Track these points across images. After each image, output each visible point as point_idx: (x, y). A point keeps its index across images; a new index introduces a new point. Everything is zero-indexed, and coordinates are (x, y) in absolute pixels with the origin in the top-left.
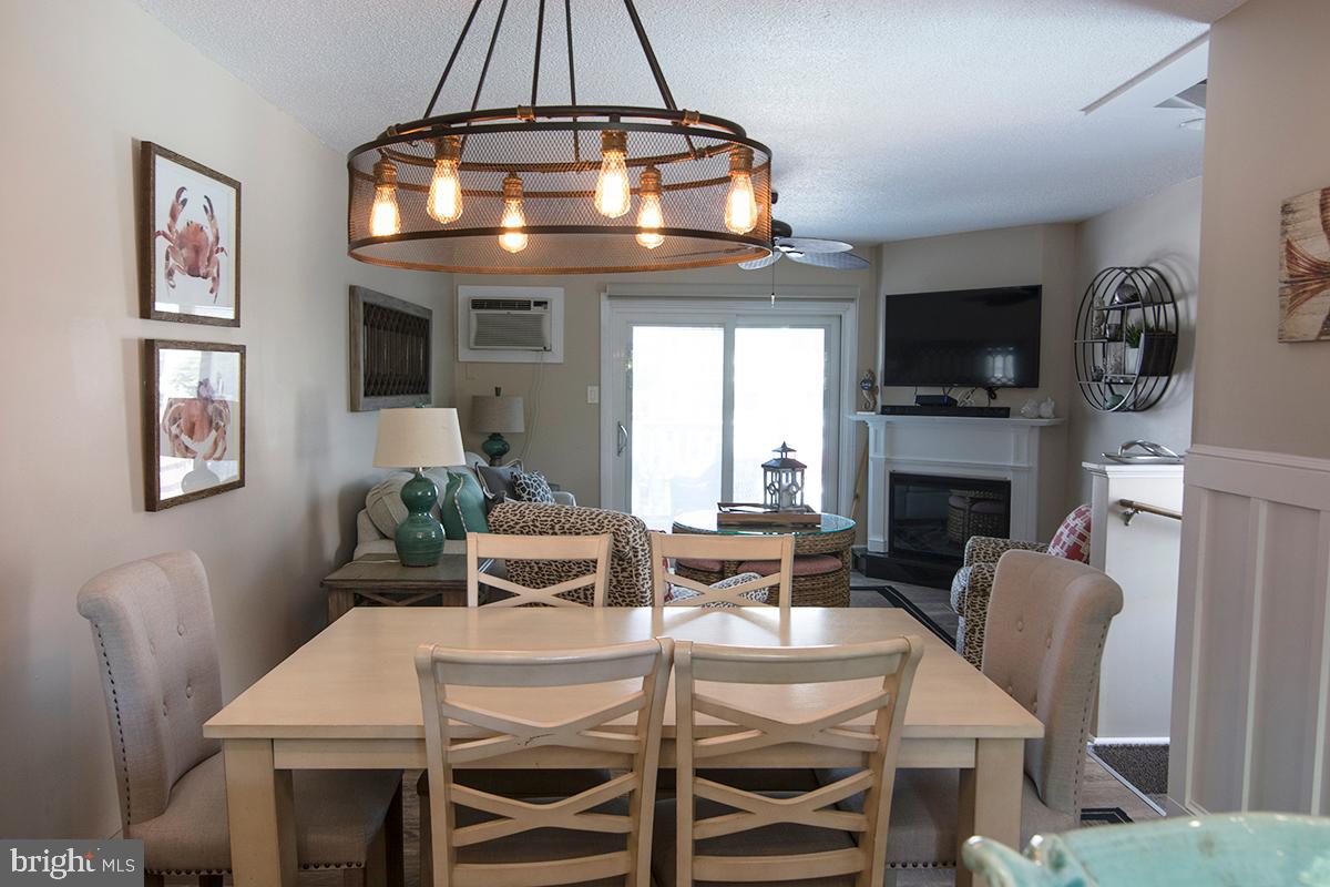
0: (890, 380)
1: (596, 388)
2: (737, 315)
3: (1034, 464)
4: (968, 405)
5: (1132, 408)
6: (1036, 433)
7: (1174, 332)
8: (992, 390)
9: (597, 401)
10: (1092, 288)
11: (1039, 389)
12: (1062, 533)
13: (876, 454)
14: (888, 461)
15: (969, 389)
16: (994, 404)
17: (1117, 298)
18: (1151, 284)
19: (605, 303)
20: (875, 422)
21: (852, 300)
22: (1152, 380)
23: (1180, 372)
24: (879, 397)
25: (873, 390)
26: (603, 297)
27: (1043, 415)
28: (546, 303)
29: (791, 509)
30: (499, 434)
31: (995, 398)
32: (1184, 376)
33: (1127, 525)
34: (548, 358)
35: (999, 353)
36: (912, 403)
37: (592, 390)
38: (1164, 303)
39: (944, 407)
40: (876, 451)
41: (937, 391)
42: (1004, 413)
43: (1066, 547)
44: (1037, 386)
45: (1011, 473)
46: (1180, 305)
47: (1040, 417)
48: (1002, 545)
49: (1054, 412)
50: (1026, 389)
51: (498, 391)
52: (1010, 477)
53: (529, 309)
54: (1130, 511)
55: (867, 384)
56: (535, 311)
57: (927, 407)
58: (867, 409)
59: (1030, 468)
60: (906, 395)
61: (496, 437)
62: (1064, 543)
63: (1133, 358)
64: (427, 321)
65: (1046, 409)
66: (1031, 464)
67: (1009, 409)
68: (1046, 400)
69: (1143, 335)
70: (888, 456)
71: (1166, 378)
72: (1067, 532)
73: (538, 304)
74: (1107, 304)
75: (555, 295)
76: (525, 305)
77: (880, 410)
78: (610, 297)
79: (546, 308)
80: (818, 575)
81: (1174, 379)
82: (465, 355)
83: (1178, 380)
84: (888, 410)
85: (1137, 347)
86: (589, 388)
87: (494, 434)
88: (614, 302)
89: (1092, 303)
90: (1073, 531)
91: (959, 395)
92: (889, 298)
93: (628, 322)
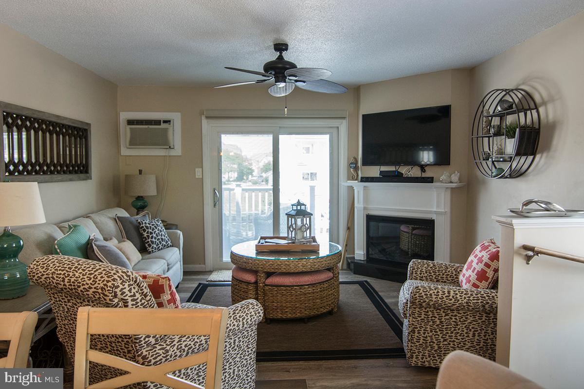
0: (366, 163)
1: (201, 169)
2: (280, 127)
3: (448, 209)
4: (410, 176)
5: (508, 176)
6: (449, 192)
7: (537, 127)
8: (423, 168)
9: (201, 177)
10: (482, 103)
11: (450, 166)
12: (472, 261)
13: (359, 205)
14: (365, 209)
15: (410, 167)
16: (424, 175)
17: (499, 108)
18: (522, 98)
19: (204, 122)
20: (358, 186)
21: (344, 118)
22: (523, 159)
23: (542, 152)
24: (360, 173)
25: (356, 169)
26: (203, 118)
27: (453, 181)
28: (170, 121)
29: (303, 240)
30: (142, 197)
31: (425, 172)
32: (545, 155)
33: (528, 264)
34: (173, 153)
35: (425, 150)
36: (378, 175)
37: (198, 171)
38: (530, 109)
39: (397, 177)
40: (358, 203)
41: (392, 168)
42: (430, 180)
43: (476, 271)
44: (449, 164)
45: (435, 215)
46: (541, 110)
47: (451, 182)
48: (432, 265)
49: (459, 179)
50: (443, 166)
51: (140, 172)
52: (434, 217)
53: (160, 124)
54: (531, 253)
55: (353, 165)
56: (163, 126)
57: (386, 177)
58: (353, 179)
59: (446, 212)
60: (374, 171)
61: (140, 198)
62: (475, 269)
63: (510, 145)
64: (86, 130)
65: (455, 177)
66: (446, 210)
67: (433, 177)
68: (455, 173)
69: (518, 129)
70: (365, 206)
71: (532, 157)
72: (475, 261)
73: (165, 122)
74: (491, 113)
75: (176, 117)
76: (158, 122)
77: (360, 180)
78: (207, 117)
79: (170, 124)
80: (317, 283)
81: (538, 157)
82: (125, 152)
83: (541, 157)
84: (365, 180)
85: (514, 138)
86: (197, 170)
87: (139, 197)
88: (210, 121)
89: (482, 112)
90: (480, 260)
91: (404, 170)
92: (363, 116)
93: (218, 132)
